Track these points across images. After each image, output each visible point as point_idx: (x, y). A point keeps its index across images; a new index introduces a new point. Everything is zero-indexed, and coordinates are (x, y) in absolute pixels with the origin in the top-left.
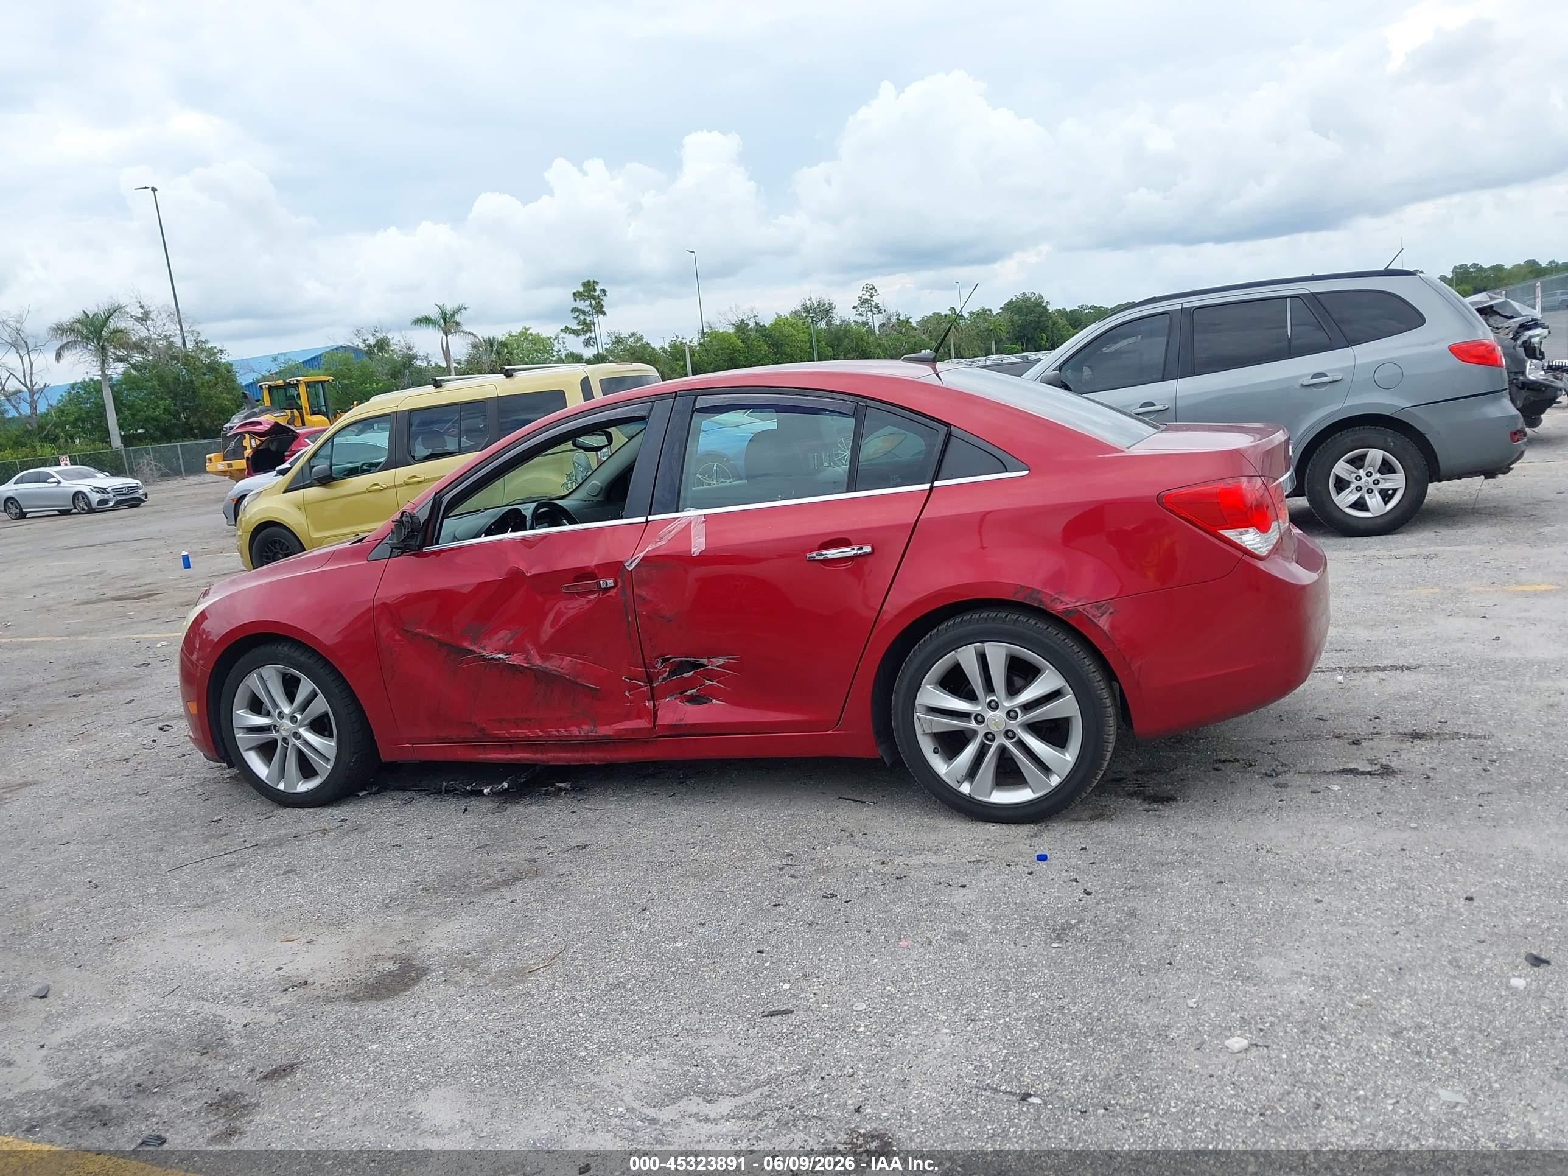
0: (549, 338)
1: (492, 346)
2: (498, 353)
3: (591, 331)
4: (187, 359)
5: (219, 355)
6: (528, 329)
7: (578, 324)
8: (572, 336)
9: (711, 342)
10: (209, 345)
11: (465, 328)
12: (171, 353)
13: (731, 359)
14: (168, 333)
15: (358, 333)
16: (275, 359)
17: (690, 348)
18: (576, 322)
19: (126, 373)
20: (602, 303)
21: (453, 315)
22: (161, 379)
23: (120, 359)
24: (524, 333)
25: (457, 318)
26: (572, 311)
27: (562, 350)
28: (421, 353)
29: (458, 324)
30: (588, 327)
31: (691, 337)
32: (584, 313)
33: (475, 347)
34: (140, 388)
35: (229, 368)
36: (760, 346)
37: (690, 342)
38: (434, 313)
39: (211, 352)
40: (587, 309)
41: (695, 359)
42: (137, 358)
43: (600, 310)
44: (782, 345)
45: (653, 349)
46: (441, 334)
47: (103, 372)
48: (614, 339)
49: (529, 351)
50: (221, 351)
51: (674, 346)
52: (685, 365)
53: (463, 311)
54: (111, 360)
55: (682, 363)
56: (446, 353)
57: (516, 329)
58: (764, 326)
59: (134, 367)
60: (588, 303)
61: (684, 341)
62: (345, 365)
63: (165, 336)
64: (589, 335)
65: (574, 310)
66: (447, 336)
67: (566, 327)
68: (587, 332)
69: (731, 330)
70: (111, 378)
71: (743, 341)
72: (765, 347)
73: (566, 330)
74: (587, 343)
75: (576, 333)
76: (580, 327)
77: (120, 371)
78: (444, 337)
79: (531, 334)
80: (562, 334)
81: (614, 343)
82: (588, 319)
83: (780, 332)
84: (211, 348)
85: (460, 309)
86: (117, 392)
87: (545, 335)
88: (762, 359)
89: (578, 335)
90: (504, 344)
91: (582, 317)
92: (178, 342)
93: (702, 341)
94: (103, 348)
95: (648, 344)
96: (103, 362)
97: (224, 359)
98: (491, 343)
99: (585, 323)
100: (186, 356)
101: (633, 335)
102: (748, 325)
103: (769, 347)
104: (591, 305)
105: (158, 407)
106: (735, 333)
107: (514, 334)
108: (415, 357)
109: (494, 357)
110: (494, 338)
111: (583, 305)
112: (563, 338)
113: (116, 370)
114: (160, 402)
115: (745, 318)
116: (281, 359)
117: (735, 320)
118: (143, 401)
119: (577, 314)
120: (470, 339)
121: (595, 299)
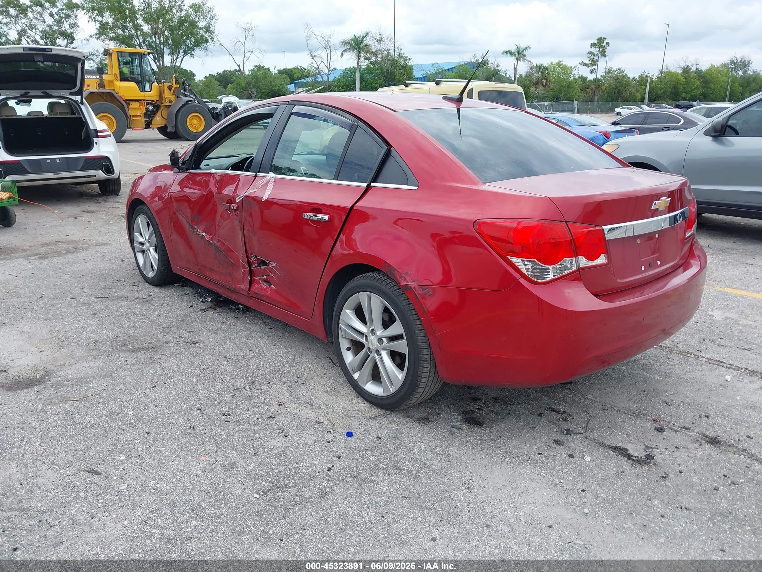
0: (571, 67)
1: (540, 69)
2: (542, 73)
3: (595, 65)
4: (394, 62)
5: (408, 61)
6: (561, 62)
7: (589, 61)
8: (585, 67)
9: (665, 77)
10: (404, 56)
11: (528, 58)
12: (388, 58)
13: (675, 88)
14: (389, 49)
15: (475, 56)
16: (433, 65)
17: (651, 79)
18: (588, 59)
19: (368, 66)
20: (606, 50)
21: (523, 51)
22: (381, 69)
23: (366, 59)
24: (559, 64)
25: (525, 53)
26: (588, 53)
27: (576, 74)
28: (503, 69)
29: (524, 56)
30: (594, 63)
31: (654, 73)
32: (594, 55)
33: (531, 68)
34: (372, 73)
35: (411, 67)
36: (695, 82)
37: (652, 76)
38: (514, 49)
39: (405, 59)
40: (596, 53)
41: (652, 86)
42: (373, 59)
43: (603, 54)
44: (709, 83)
45: (629, 78)
46: (515, 60)
47: (358, 64)
48: (607, 71)
49: (559, 73)
50: (410, 59)
51: (641, 77)
52: (646, 89)
53: (528, 49)
54: (363, 59)
55: (644, 87)
56: (515, 70)
57: (555, 61)
58: (701, 70)
59: (371, 63)
60: (598, 49)
61: (648, 75)
62: (465, 71)
63: (387, 49)
64: (594, 67)
65: (590, 53)
66: (518, 61)
67: (583, 62)
68: (592, 65)
69: (680, 71)
70: (361, 67)
71: (685, 78)
72: (698, 83)
73: (583, 64)
74: (592, 72)
75: (587, 65)
76: (590, 62)
77: (366, 64)
78: (516, 62)
79: (562, 64)
80: (579, 66)
81: (606, 73)
82: (595, 58)
83: (710, 75)
84: (405, 57)
85: (527, 48)
86: (362, 74)
87: (569, 65)
88: (694, 89)
89: (588, 67)
90: (546, 68)
91: (592, 57)
92: (392, 52)
93: (660, 76)
94: (360, 53)
95: (626, 75)
96: (359, 59)
97: (410, 63)
98: (540, 67)
99: (593, 61)
100: (394, 60)
101: (619, 69)
102: (690, 69)
103: (701, 83)
104: (599, 51)
105: (377, 83)
106: (682, 73)
107: (554, 63)
108: (500, 71)
109: (540, 74)
110: (542, 65)
111: (595, 50)
112: (579, 68)
113: (364, 64)
114: (378, 81)
115: (690, 65)
116: (436, 66)
117: (683, 65)
118: (371, 79)
119: (590, 55)
120: (529, 64)
121: (602, 48)
